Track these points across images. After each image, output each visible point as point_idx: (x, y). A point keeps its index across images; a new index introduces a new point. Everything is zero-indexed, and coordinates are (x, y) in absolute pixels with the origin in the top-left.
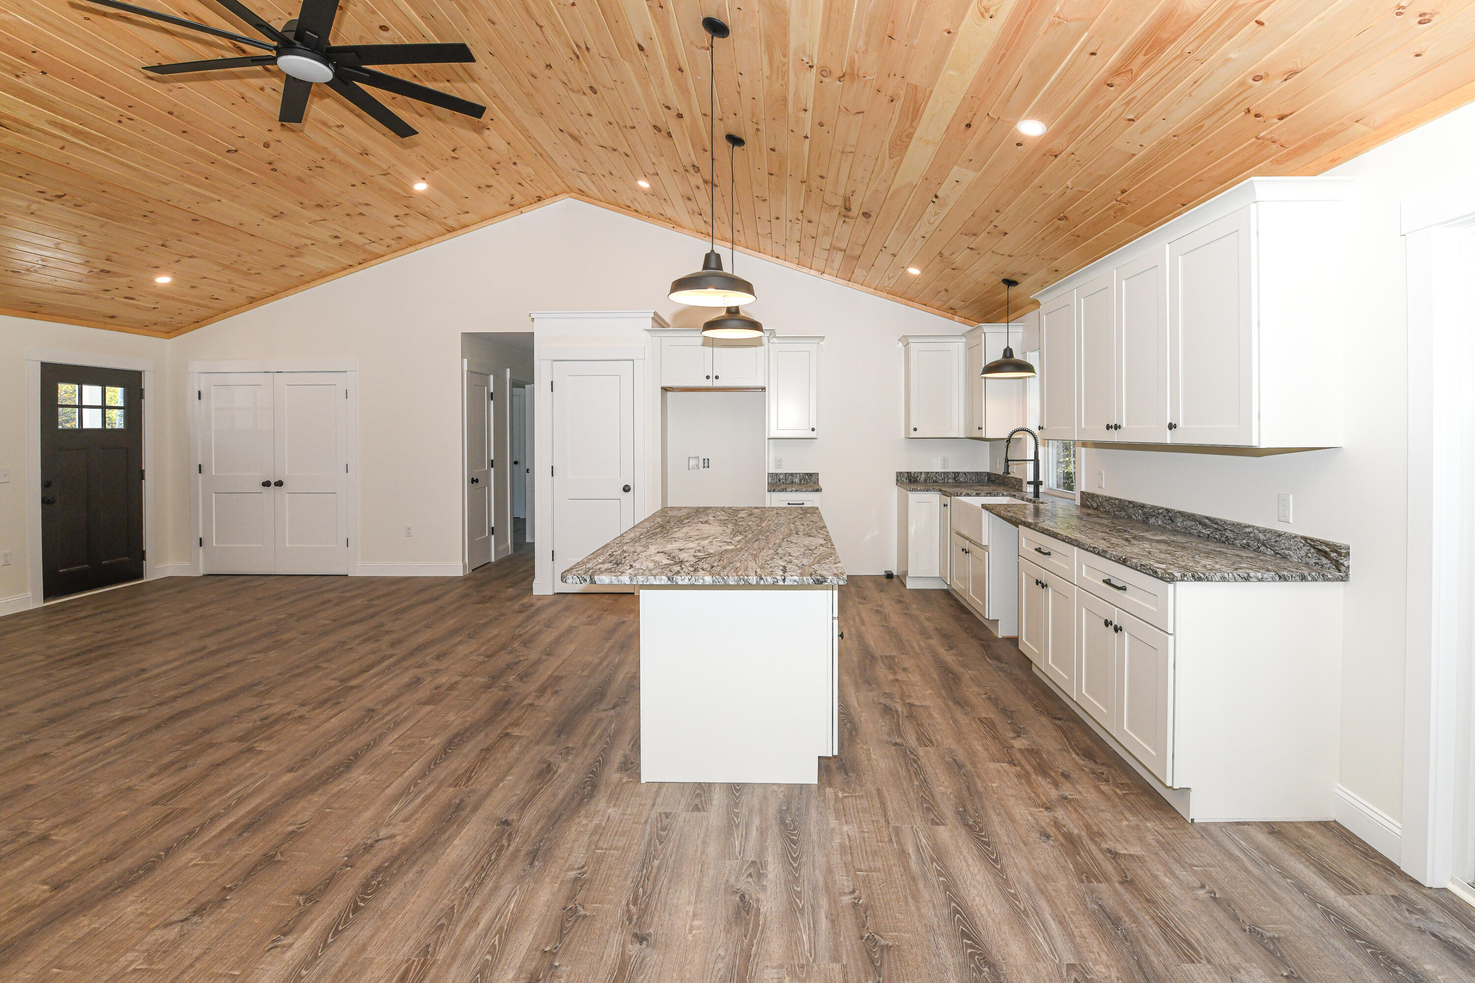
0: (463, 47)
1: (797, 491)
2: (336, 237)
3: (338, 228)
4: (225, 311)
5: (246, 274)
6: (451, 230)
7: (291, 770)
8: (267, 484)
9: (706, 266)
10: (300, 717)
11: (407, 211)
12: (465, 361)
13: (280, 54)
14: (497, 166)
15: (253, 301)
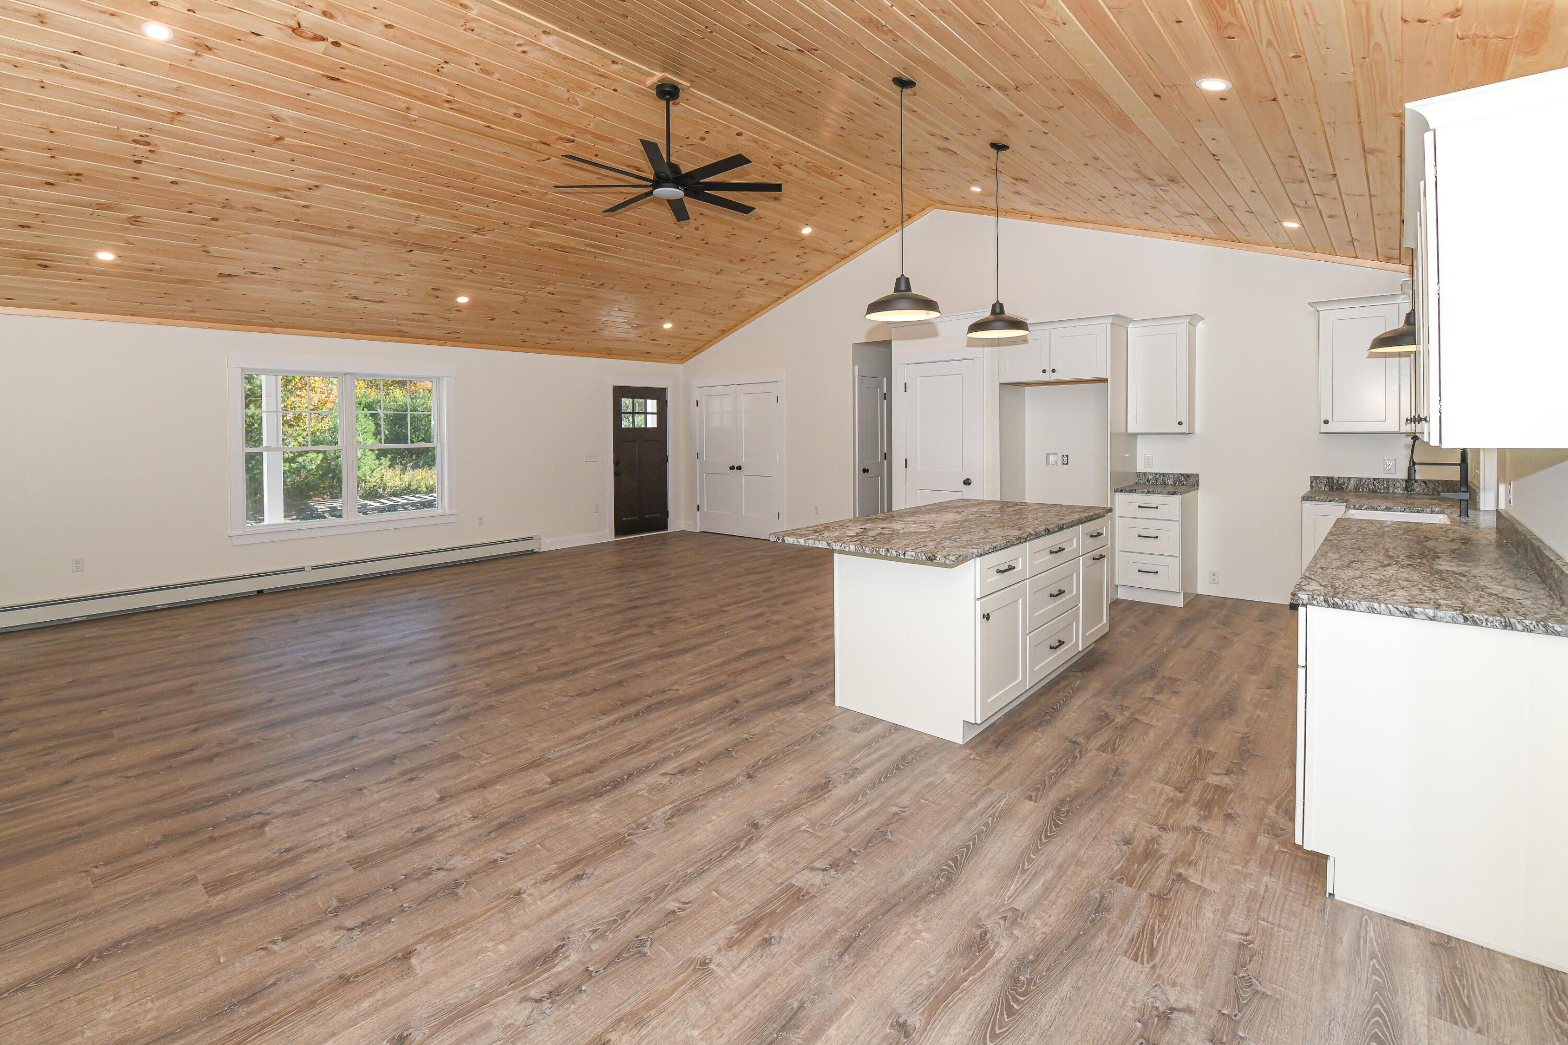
0: (740, 155)
1: (1149, 492)
2: (762, 279)
3: (762, 273)
4: (709, 342)
5: (713, 315)
6: (844, 258)
7: (660, 646)
8: (732, 468)
9: (897, 289)
10: (685, 621)
11: (804, 250)
12: (856, 367)
13: (654, 189)
14: (860, 201)
15: (724, 333)
